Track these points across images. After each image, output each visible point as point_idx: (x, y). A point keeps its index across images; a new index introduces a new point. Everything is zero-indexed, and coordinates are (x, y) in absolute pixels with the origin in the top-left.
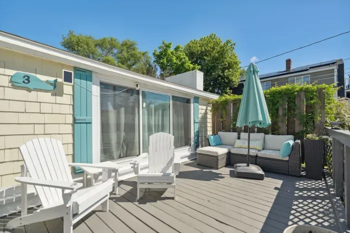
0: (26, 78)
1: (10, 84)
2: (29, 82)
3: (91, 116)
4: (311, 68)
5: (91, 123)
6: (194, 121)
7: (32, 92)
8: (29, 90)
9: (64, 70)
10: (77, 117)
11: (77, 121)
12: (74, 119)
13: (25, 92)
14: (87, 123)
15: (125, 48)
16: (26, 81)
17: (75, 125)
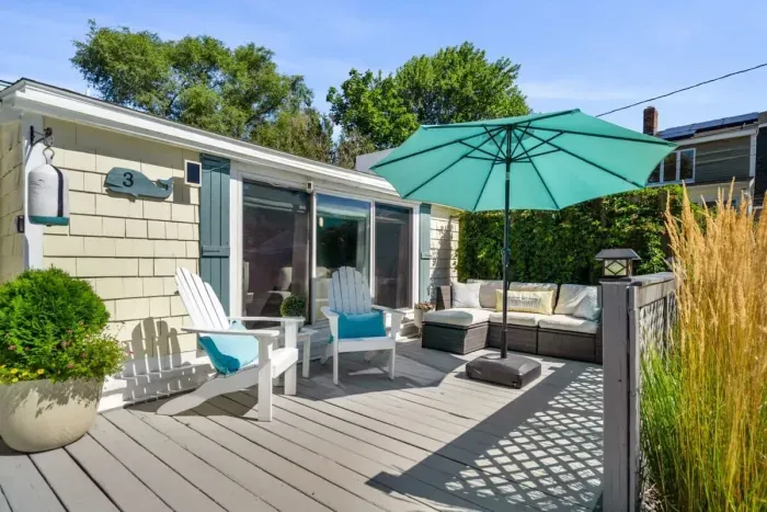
0: (128, 176)
1: (105, 189)
2: (132, 183)
3: (228, 243)
4: (698, 131)
5: (227, 257)
6: (420, 255)
7: (137, 201)
8: (132, 198)
9: (186, 161)
10: (205, 247)
11: (205, 254)
12: (201, 251)
13: (125, 201)
14: (220, 257)
15: (244, 65)
16: (128, 183)
17: (203, 260)
